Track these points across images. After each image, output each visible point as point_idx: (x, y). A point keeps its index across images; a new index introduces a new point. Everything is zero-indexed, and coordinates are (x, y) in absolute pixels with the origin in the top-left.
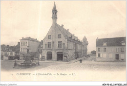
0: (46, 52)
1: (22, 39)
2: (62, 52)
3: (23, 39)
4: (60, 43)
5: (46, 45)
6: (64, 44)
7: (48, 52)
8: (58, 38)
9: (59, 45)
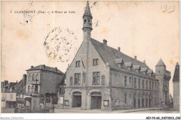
0: (71, 93)
1: (30, 68)
2: (100, 93)
3: (33, 69)
4: (96, 76)
5: (71, 78)
6: (103, 77)
7: (74, 93)
8: (94, 65)
9: (94, 78)
